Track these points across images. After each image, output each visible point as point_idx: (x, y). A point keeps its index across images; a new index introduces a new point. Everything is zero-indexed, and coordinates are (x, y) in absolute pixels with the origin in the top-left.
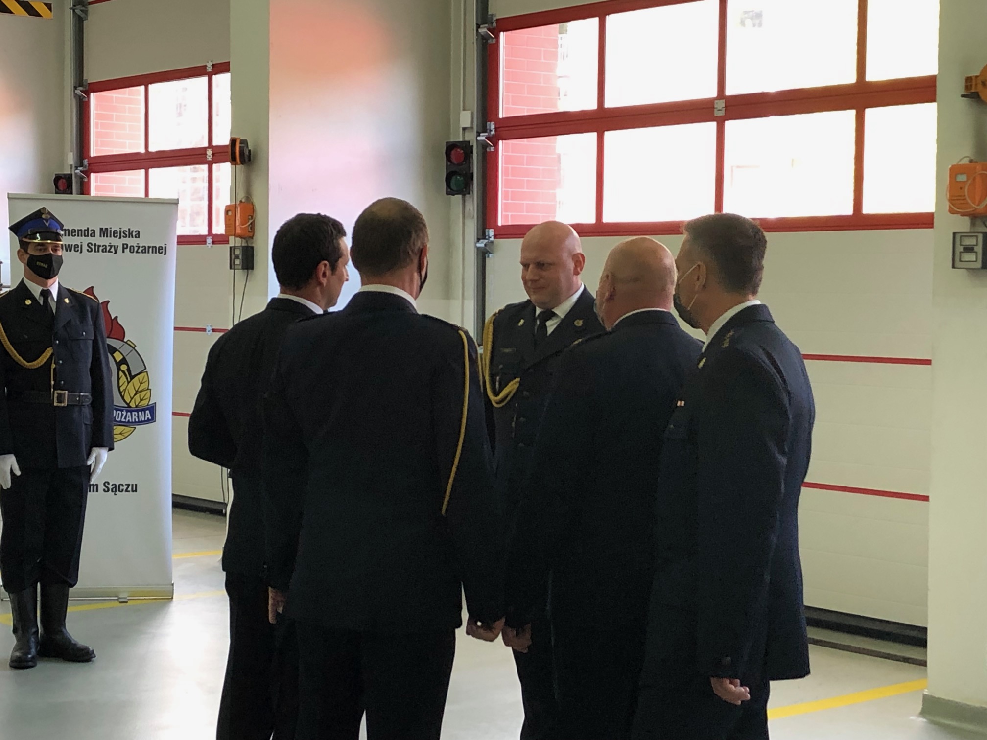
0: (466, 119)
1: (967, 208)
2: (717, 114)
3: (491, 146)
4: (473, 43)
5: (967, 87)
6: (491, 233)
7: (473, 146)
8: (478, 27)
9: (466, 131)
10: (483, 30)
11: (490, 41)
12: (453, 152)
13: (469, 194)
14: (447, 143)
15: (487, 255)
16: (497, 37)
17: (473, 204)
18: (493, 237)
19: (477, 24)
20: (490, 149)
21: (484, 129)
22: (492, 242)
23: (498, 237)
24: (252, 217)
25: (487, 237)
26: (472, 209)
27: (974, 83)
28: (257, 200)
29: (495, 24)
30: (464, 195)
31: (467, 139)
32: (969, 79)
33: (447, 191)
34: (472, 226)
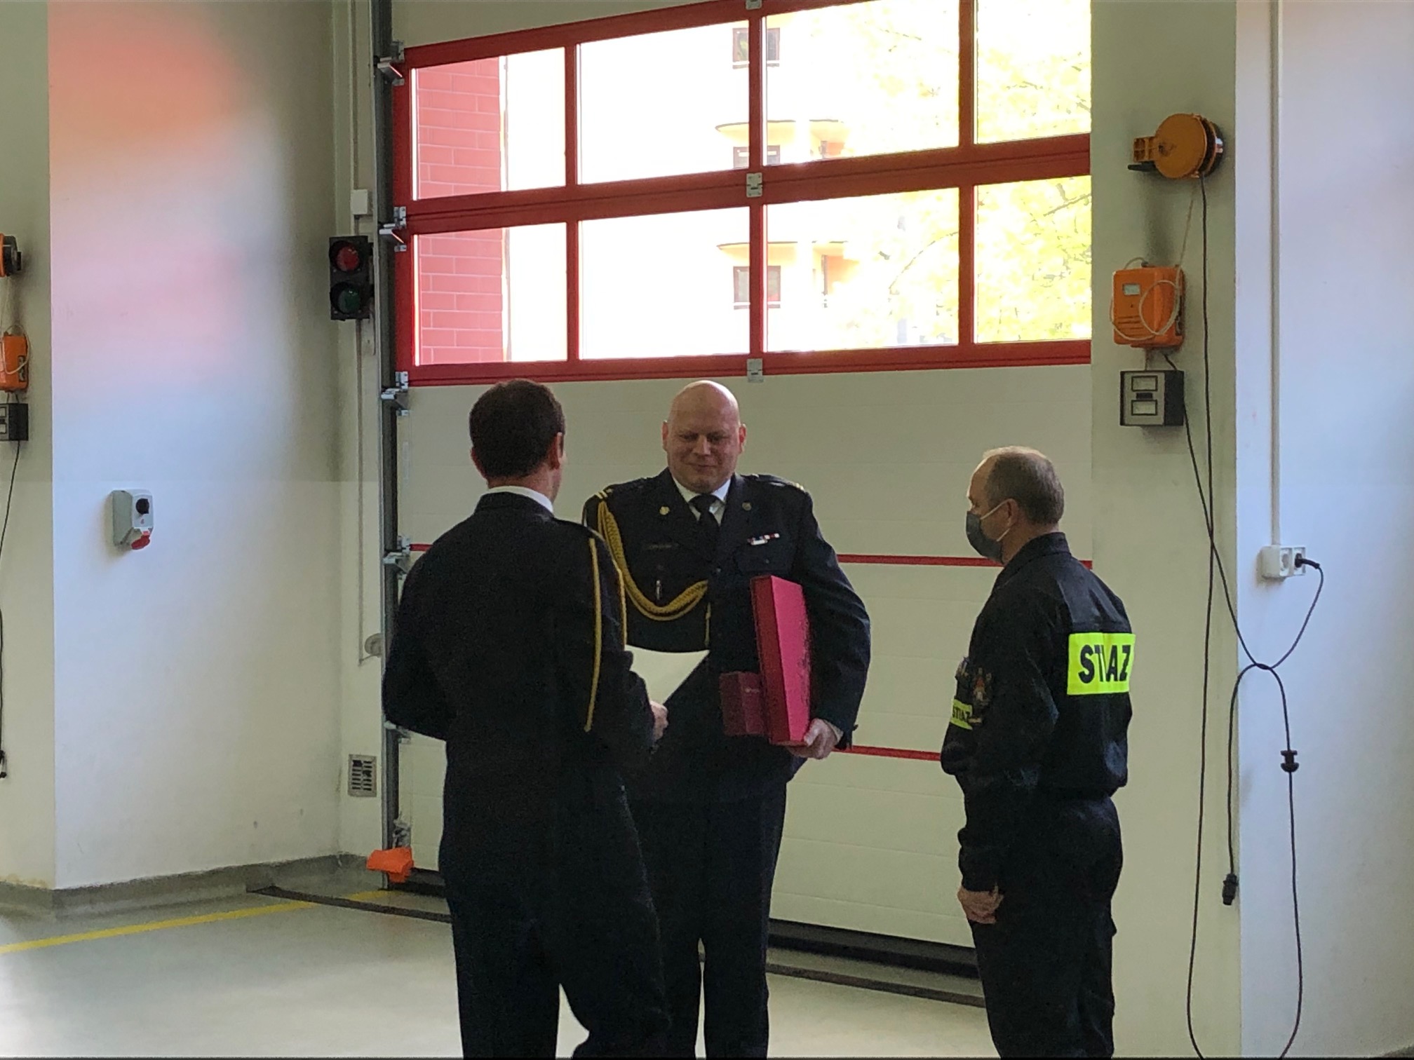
0: (360, 201)
1: (1141, 335)
2: (751, 193)
3: (401, 244)
4: (370, 85)
5: (1137, 155)
6: (404, 377)
7: (372, 244)
8: (377, 60)
9: (360, 220)
10: (384, 66)
11: (395, 83)
12: (341, 253)
13: (368, 317)
14: (331, 239)
15: (397, 412)
16: (407, 77)
17: (373, 334)
18: (406, 384)
19: (375, 57)
20: (399, 248)
21: (388, 217)
22: (406, 392)
23: (414, 383)
24: (24, 357)
25: (398, 384)
26: (372, 342)
27: (1147, 148)
28: (31, 329)
29: (402, 57)
30: (359, 320)
31: (362, 232)
32: (1139, 142)
33: (332, 313)
34: (373, 369)
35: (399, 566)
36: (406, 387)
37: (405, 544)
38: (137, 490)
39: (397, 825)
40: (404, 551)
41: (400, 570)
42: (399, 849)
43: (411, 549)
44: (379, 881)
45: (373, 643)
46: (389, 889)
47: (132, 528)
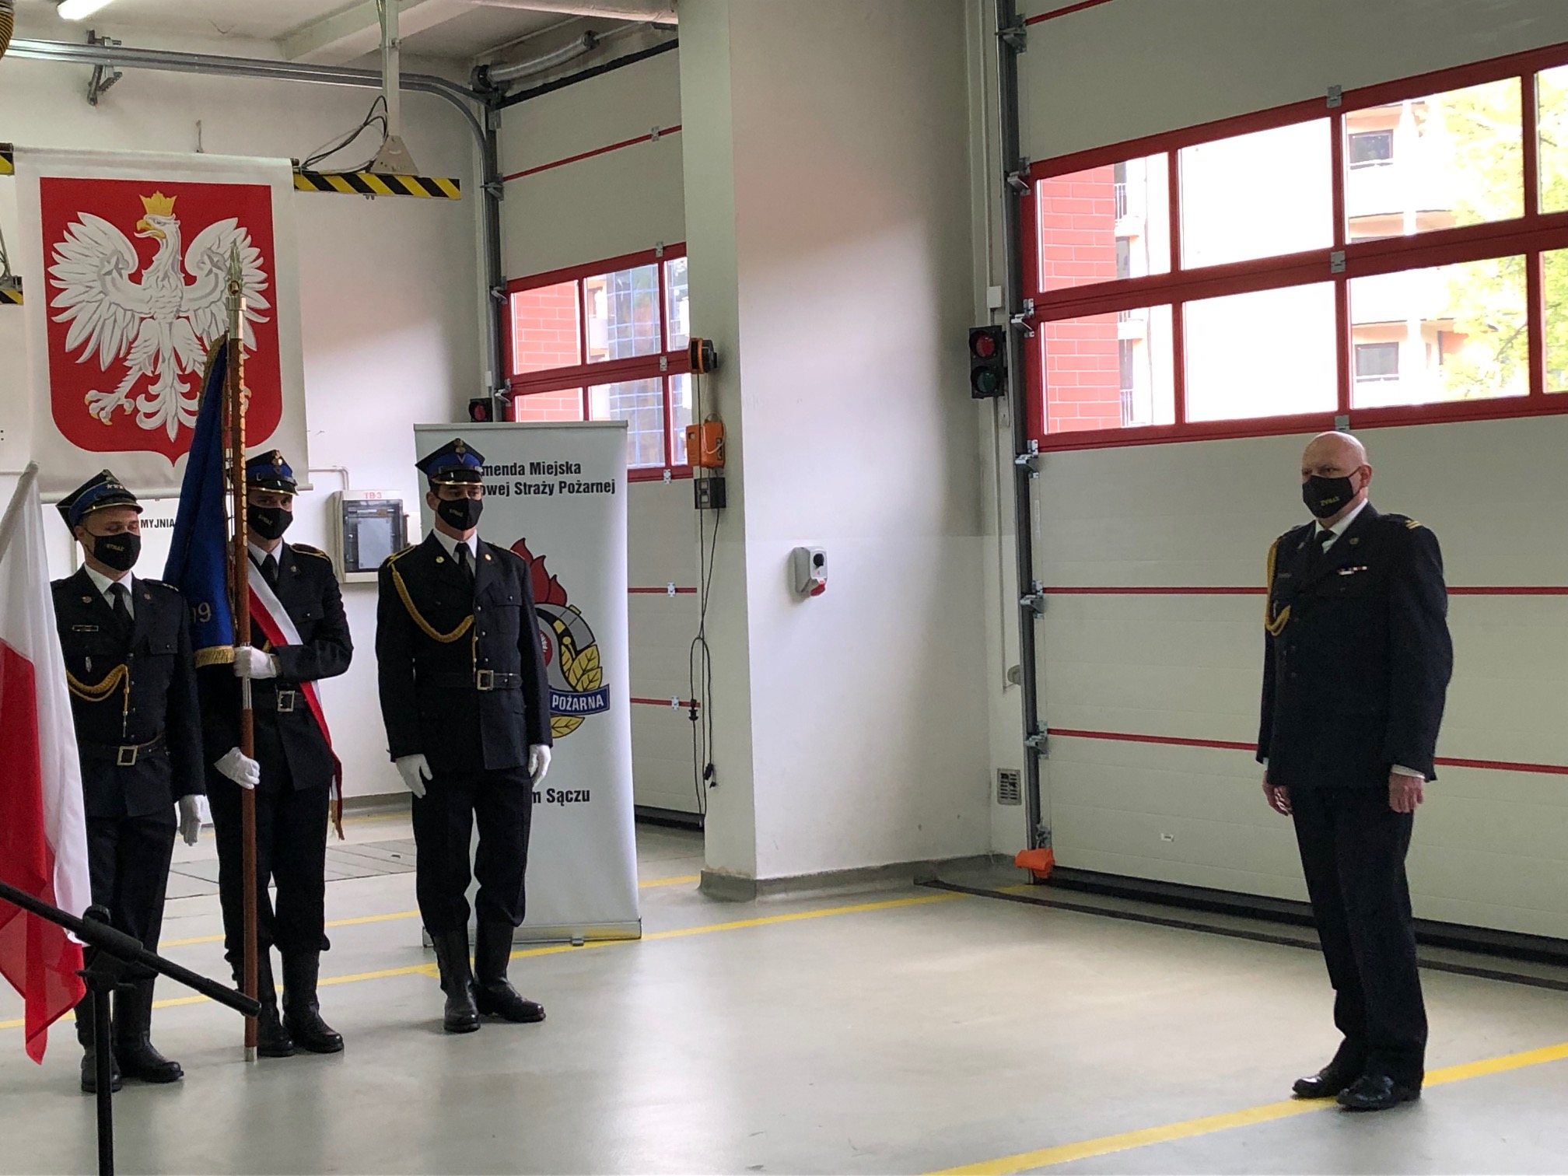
0: (995, 296)
2: (1335, 270)
3: (1030, 331)
4: (1001, 196)
6: (1035, 445)
7: (1005, 332)
8: (1007, 175)
9: (996, 312)
10: (1013, 179)
11: (1022, 193)
12: (979, 341)
13: (1003, 395)
15: (1030, 475)
16: (1033, 187)
17: (1007, 409)
18: (1037, 451)
19: (1005, 172)
20: (1029, 335)
21: (1019, 308)
22: (1036, 457)
23: (1044, 449)
24: (721, 440)
25: (1029, 451)
26: (1007, 415)
28: (726, 418)
29: (1028, 171)
30: (996, 398)
31: (997, 323)
33: (973, 393)
34: (1008, 438)
35: (1035, 606)
36: (1036, 453)
37: (1039, 587)
38: (814, 546)
39: (1039, 829)
40: (1038, 593)
41: (1035, 610)
42: (1042, 850)
43: (1044, 592)
44: (1025, 876)
45: (1015, 673)
46: (1035, 883)
47: (811, 578)
